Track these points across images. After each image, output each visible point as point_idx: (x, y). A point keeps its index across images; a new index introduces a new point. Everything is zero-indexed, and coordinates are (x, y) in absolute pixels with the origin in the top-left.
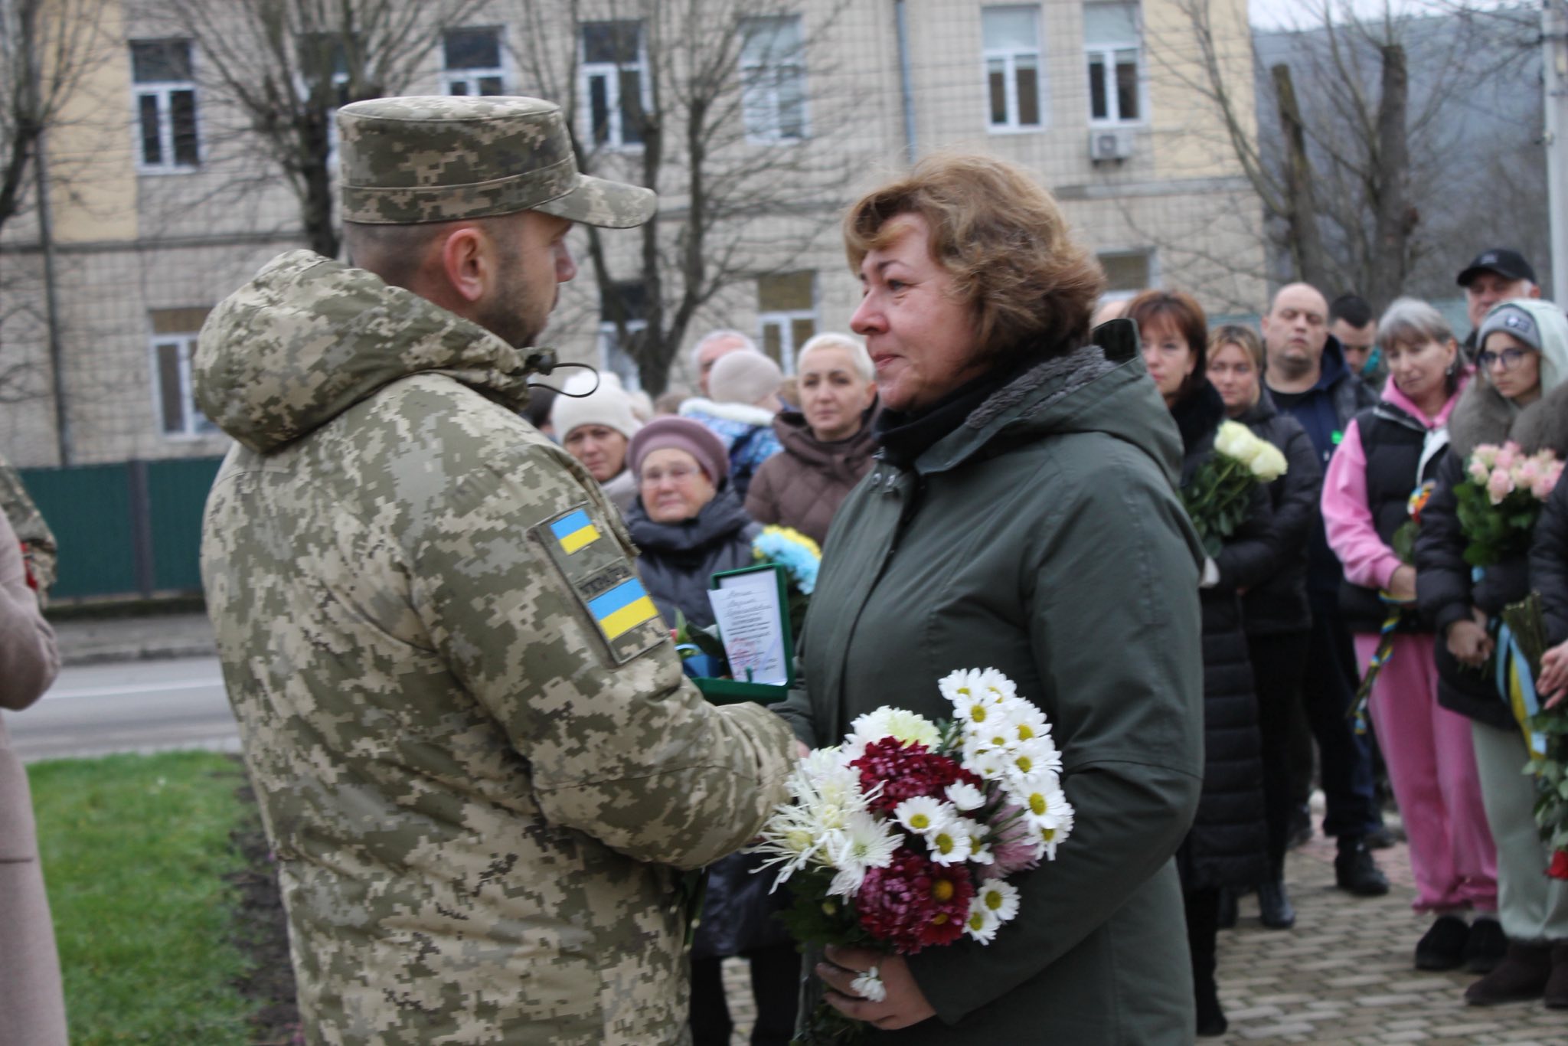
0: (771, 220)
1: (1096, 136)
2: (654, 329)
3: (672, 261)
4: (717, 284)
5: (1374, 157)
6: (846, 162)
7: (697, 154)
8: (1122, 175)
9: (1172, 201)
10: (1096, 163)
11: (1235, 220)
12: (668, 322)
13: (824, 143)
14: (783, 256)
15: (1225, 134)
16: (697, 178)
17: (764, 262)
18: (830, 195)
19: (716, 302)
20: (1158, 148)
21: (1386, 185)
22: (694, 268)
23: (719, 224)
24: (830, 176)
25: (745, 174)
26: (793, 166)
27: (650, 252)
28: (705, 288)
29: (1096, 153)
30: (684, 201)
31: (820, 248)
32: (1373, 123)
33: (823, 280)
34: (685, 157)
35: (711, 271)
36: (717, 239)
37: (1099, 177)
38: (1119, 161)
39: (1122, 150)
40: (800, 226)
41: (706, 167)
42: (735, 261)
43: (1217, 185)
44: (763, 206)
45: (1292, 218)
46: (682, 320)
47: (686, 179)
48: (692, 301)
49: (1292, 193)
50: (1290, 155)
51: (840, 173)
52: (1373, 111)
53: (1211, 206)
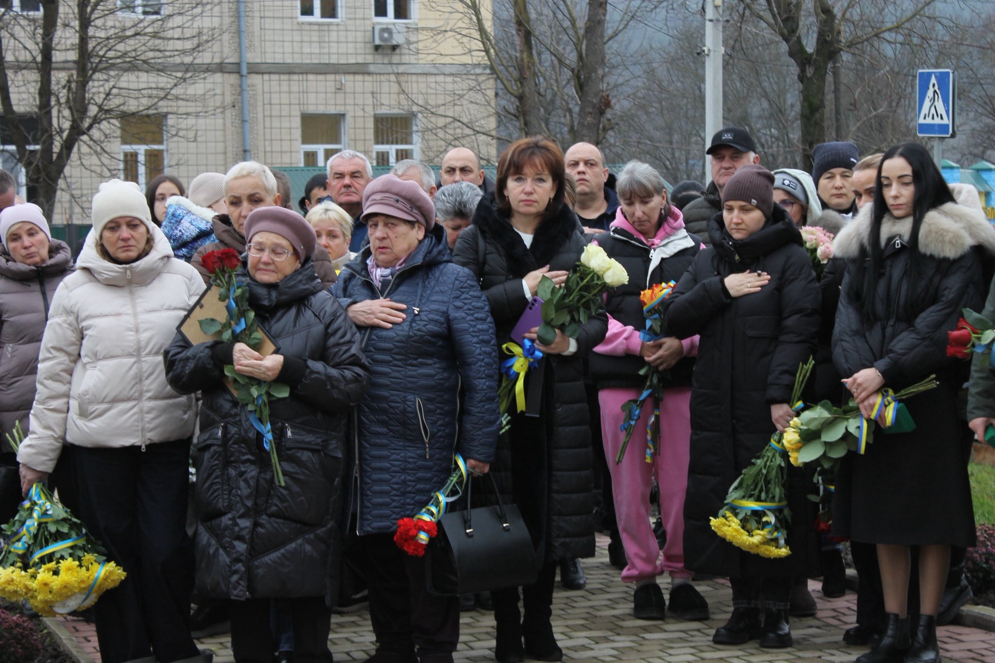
0: (144, 76)
1: (377, 28)
2: (47, 150)
3: (63, 100)
4: (96, 120)
5: (580, 57)
6: (200, 34)
7: (85, 22)
8: (396, 59)
9: (431, 79)
10: (377, 48)
11: (479, 97)
12: (57, 147)
13: (177, 20)
14: (145, 101)
15: (476, 35)
16: (84, 40)
17: (132, 106)
18: (188, 60)
19: (95, 133)
20: (424, 40)
21: (588, 78)
22: (79, 106)
23: (97, 75)
24: (188, 45)
25: (123, 39)
26: (155, 35)
27: (45, 92)
28: (86, 124)
29: (377, 42)
30: (73, 56)
31: (177, 98)
32: (581, 32)
33: (171, 121)
34: (76, 24)
35: (93, 110)
36: (97, 87)
37: (379, 58)
38: (394, 48)
39: (398, 39)
40: (164, 81)
41: (91, 31)
42: (114, 103)
43: (464, 72)
44: (133, 65)
45: (521, 98)
46: (68, 146)
47: (76, 40)
48: (76, 132)
49: (522, 80)
50: (522, 52)
51: (196, 41)
52: (581, 24)
53: (461, 85)
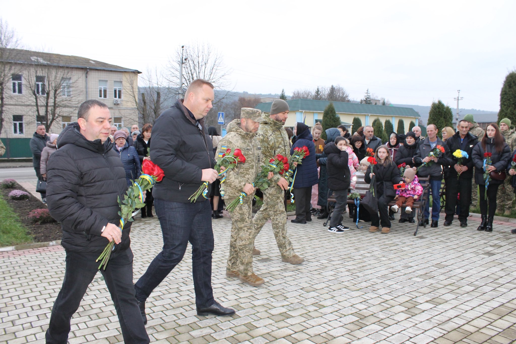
0: (67, 108)
1: (115, 100)
2: (47, 123)
3: (50, 113)
4: (57, 117)
5: (155, 107)
6: (79, 101)
7: (55, 98)
8: (118, 106)
9: (126, 110)
10: (115, 104)
11: (135, 114)
12: (49, 122)
13: (74, 98)
14: (68, 114)
15: (135, 102)
16: (55, 101)
17: (65, 115)
18: (76, 105)
19: (57, 120)
20: (124, 103)
21: (157, 111)
22: (54, 114)
23: (58, 108)
24: (76, 103)
25: (63, 101)
26: (70, 101)
27: (47, 111)
28: (55, 118)
29: (115, 103)
30: (53, 104)
31: (74, 113)
32: (155, 102)
33: (72, 118)
34: (53, 98)
35: (56, 115)
36: (58, 111)
37: (115, 106)
38: (118, 104)
39: (119, 103)
40: (71, 110)
41: (56, 99)
42: (61, 114)
43: (132, 109)
44: (65, 106)
45: (143, 115)
46: (51, 122)
47: (53, 101)
48: (53, 119)
49: (144, 111)
50: (144, 106)
51: (78, 102)
52: (155, 101)
53: (132, 112)
